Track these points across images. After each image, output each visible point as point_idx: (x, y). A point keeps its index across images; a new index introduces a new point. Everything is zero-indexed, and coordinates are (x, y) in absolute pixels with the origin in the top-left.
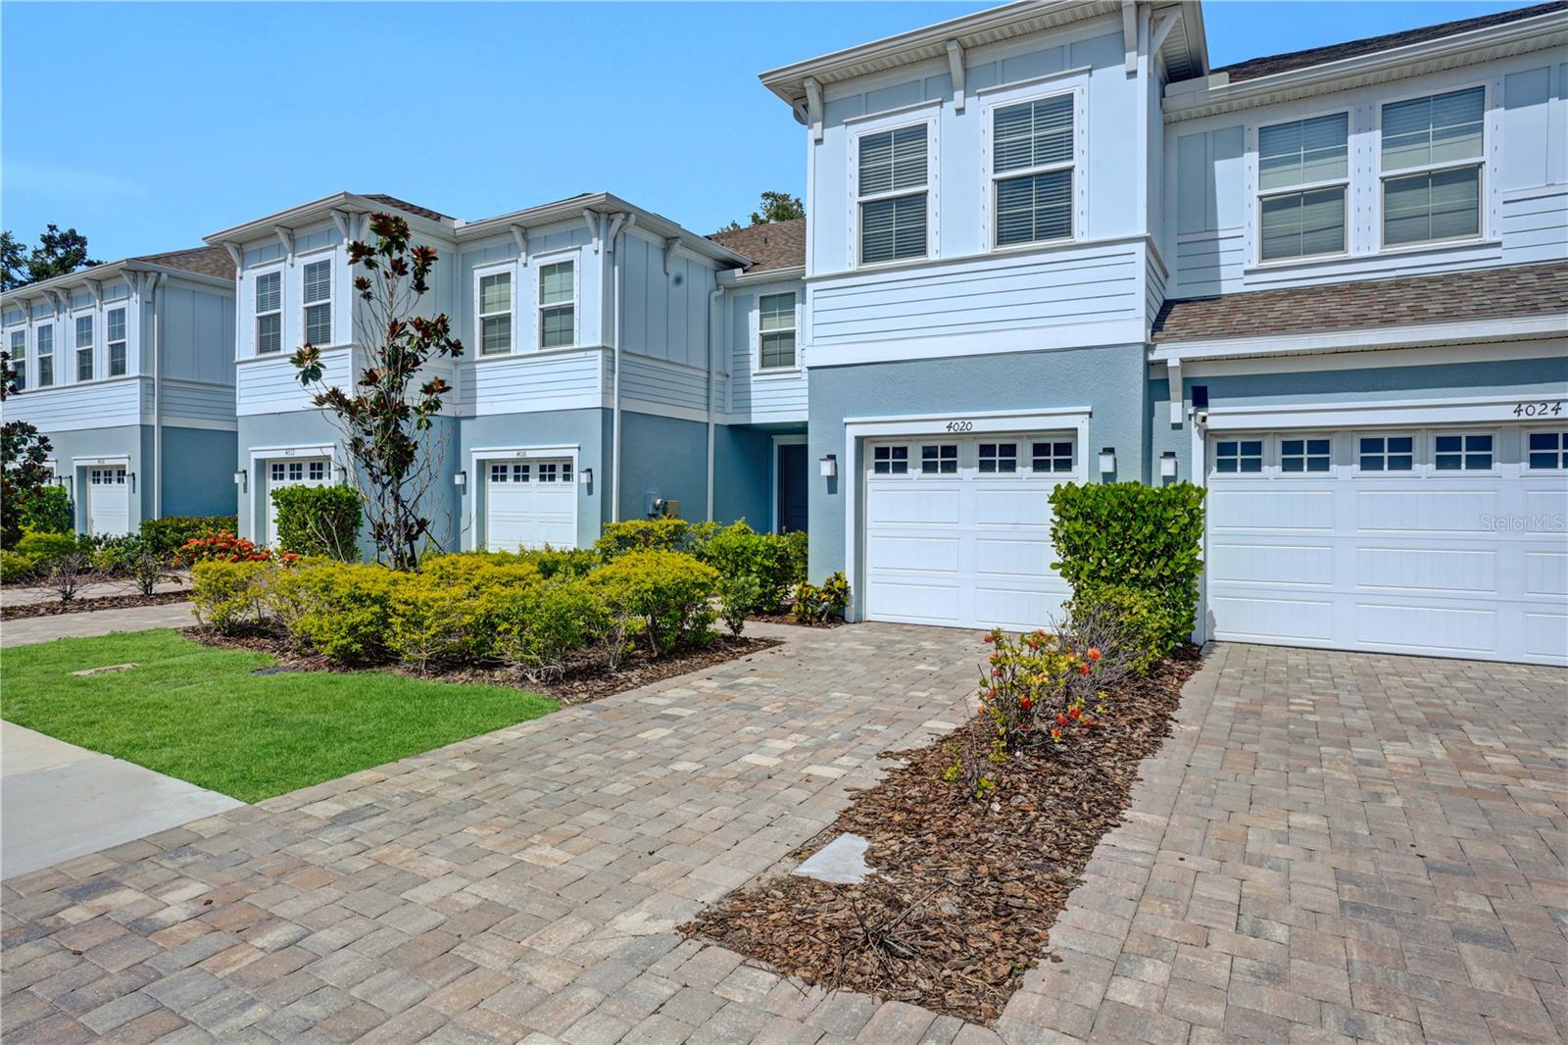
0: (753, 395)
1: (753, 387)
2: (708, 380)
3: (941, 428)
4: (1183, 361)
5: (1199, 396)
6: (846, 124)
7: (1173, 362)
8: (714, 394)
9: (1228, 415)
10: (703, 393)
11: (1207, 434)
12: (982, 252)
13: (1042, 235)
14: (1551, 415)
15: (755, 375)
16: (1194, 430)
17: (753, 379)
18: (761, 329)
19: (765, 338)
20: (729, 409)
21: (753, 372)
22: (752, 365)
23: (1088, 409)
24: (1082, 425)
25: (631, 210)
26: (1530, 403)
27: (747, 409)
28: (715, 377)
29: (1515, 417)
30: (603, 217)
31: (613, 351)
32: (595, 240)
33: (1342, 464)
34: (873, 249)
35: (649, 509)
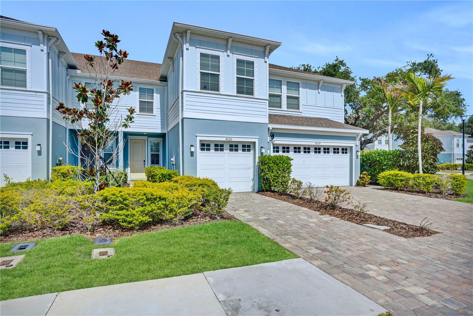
3: (224, 139)
4: (272, 128)
5: (272, 136)
6: (196, 47)
7: (271, 128)
9: (279, 141)
11: (273, 144)
12: (232, 94)
13: (247, 93)
14: (319, 144)
16: (271, 143)
23: (258, 137)
24: (257, 141)
25: (59, 37)
26: (317, 142)
29: (315, 144)
30: (46, 36)
31: (49, 95)
32: (42, 45)
33: (291, 152)
34: (204, 87)
35: (57, 161)
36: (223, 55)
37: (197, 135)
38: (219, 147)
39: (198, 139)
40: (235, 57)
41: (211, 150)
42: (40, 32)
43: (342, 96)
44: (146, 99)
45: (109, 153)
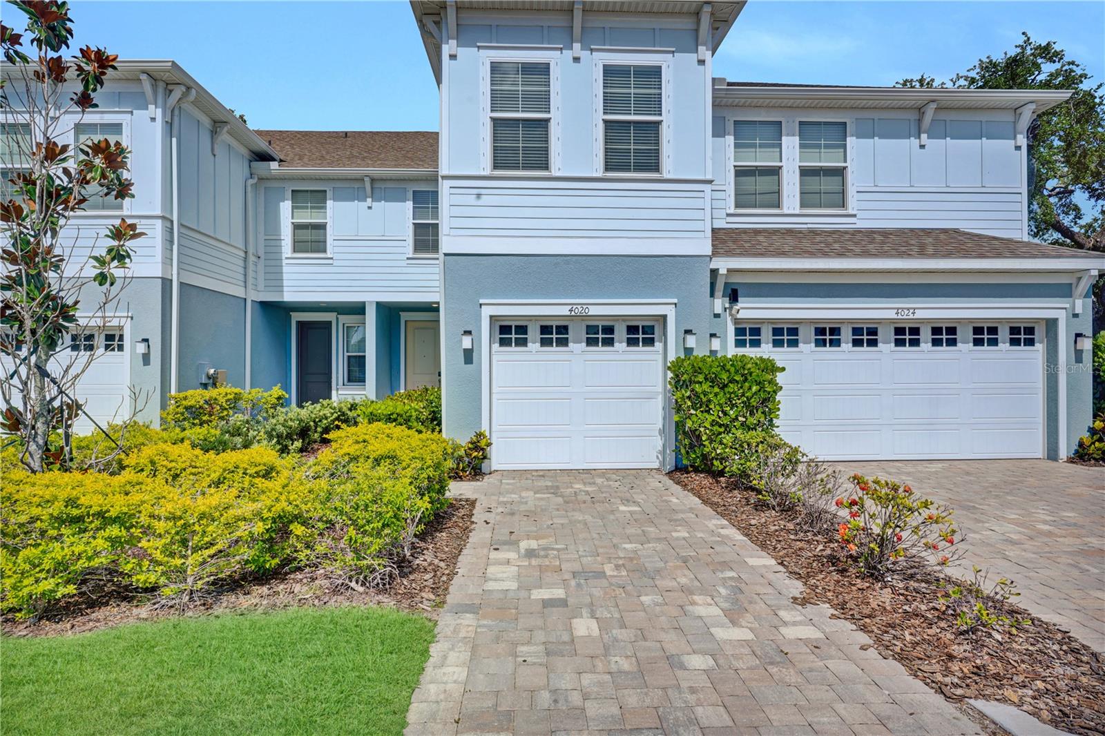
0: (285, 276)
1: (285, 269)
2: (245, 260)
3: (565, 311)
4: (729, 270)
5: (734, 296)
6: (479, 47)
7: (723, 271)
8: (251, 274)
9: (750, 309)
10: (241, 270)
11: (736, 321)
12: (595, 175)
13: (640, 168)
14: (911, 316)
15: (287, 258)
16: (729, 319)
17: (285, 262)
18: (293, 218)
19: (297, 227)
20: (261, 287)
21: (284, 256)
22: (284, 249)
23: (675, 301)
24: (670, 312)
25: (192, 84)
26: (903, 309)
27: (280, 288)
28: (252, 258)
29: (895, 317)
30: (161, 85)
31: (172, 222)
32: (152, 107)
33: (805, 343)
34: (502, 159)
35: (201, 378)
36: (558, 60)
37: (481, 301)
38: (554, 333)
39: (487, 312)
40: (597, 61)
41: (530, 344)
42: (144, 77)
43: (1018, 148)
44: (428, 219)
45: (359, 356)
